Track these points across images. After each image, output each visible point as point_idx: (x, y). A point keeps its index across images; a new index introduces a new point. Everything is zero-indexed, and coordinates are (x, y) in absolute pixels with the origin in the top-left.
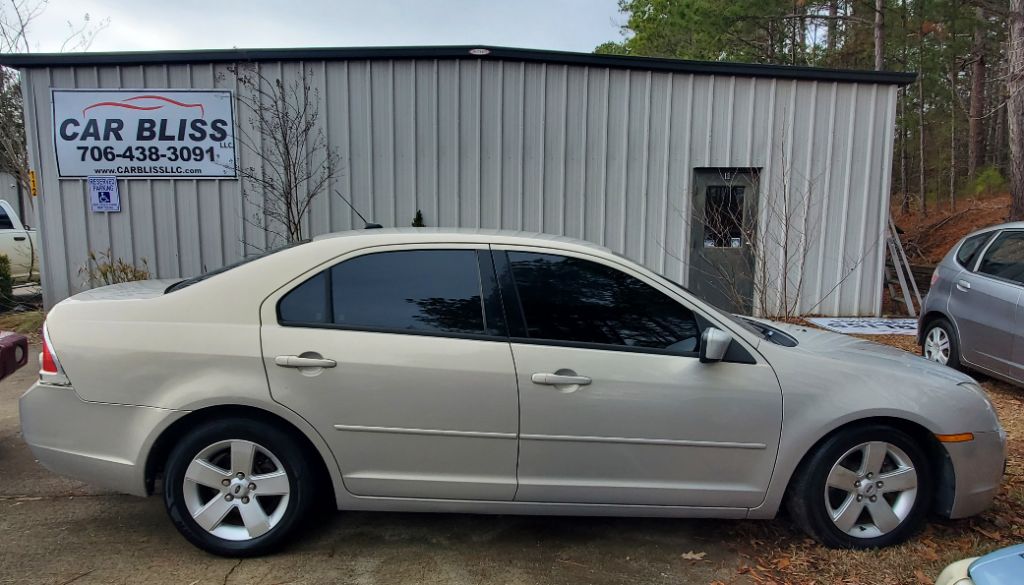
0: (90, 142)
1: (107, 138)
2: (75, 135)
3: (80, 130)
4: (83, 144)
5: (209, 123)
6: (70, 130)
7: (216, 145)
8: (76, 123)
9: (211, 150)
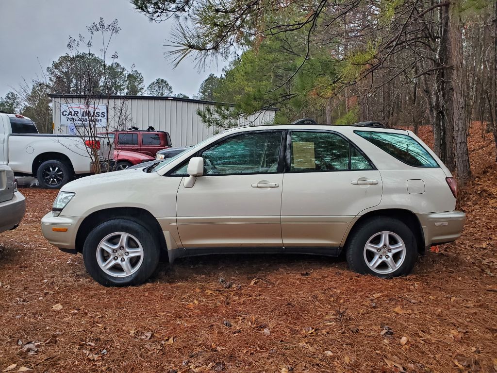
0: (70, 117)
1: (74, 115)
2: (66, 115)
3: (67, 114)
4: (68, 117)
5: (101, 113)
6: (65, 113)
7: (102, 118)
8: (66, 112)
9: (101, 120)
